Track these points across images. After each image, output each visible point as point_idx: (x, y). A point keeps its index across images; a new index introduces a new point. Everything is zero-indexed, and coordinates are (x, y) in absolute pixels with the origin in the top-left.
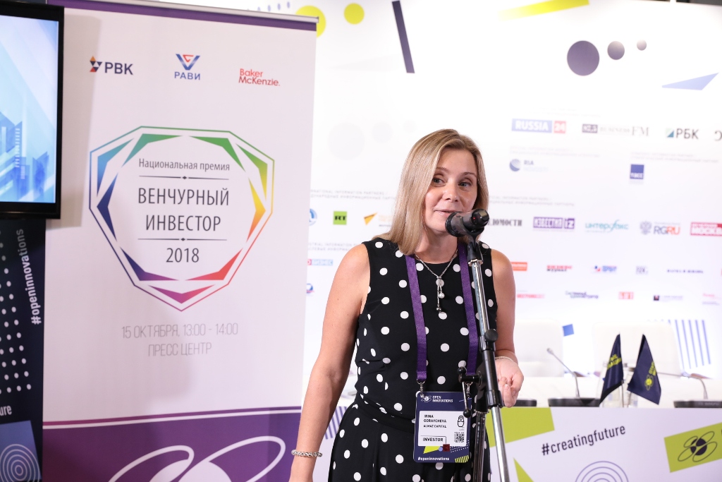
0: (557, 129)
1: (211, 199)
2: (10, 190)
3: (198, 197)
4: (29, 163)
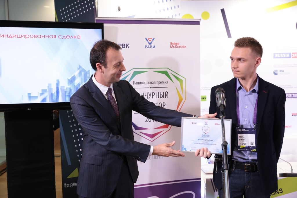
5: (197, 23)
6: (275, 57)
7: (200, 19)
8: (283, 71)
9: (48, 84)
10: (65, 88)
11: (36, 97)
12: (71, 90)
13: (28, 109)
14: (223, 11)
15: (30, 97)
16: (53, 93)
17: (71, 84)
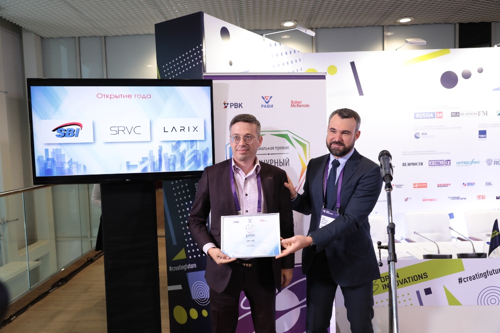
0: (438, 116)
1: (281, 164)
2: (193, 166)
3: (275, 163)
4: (201, 152)
5: (323, 77)
6: (415, 118)
7: (326, 73)
8: (426, 134)
9: (150, 151)
10: (169, 156)
11: (136, 166)
12: (175, 158)
13: (127, 180)
14: (353, 64)
15: (129, 166)
16: (155, 161)
17: (175, 151)
